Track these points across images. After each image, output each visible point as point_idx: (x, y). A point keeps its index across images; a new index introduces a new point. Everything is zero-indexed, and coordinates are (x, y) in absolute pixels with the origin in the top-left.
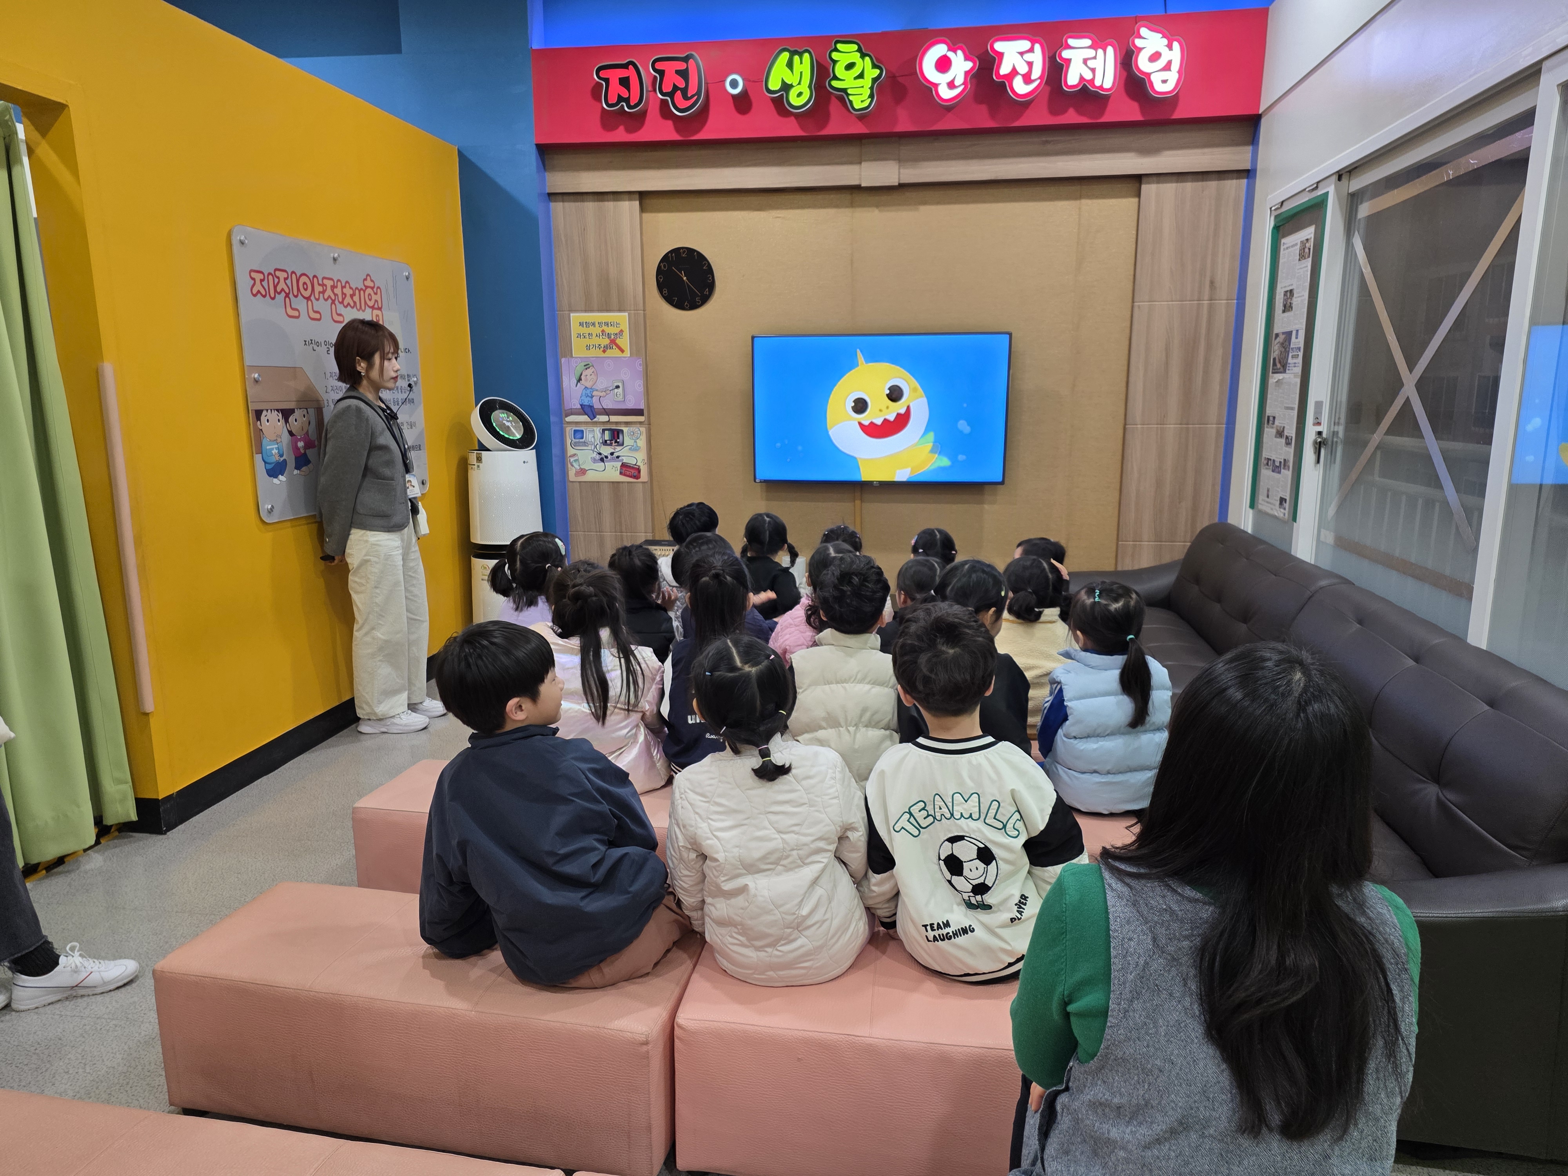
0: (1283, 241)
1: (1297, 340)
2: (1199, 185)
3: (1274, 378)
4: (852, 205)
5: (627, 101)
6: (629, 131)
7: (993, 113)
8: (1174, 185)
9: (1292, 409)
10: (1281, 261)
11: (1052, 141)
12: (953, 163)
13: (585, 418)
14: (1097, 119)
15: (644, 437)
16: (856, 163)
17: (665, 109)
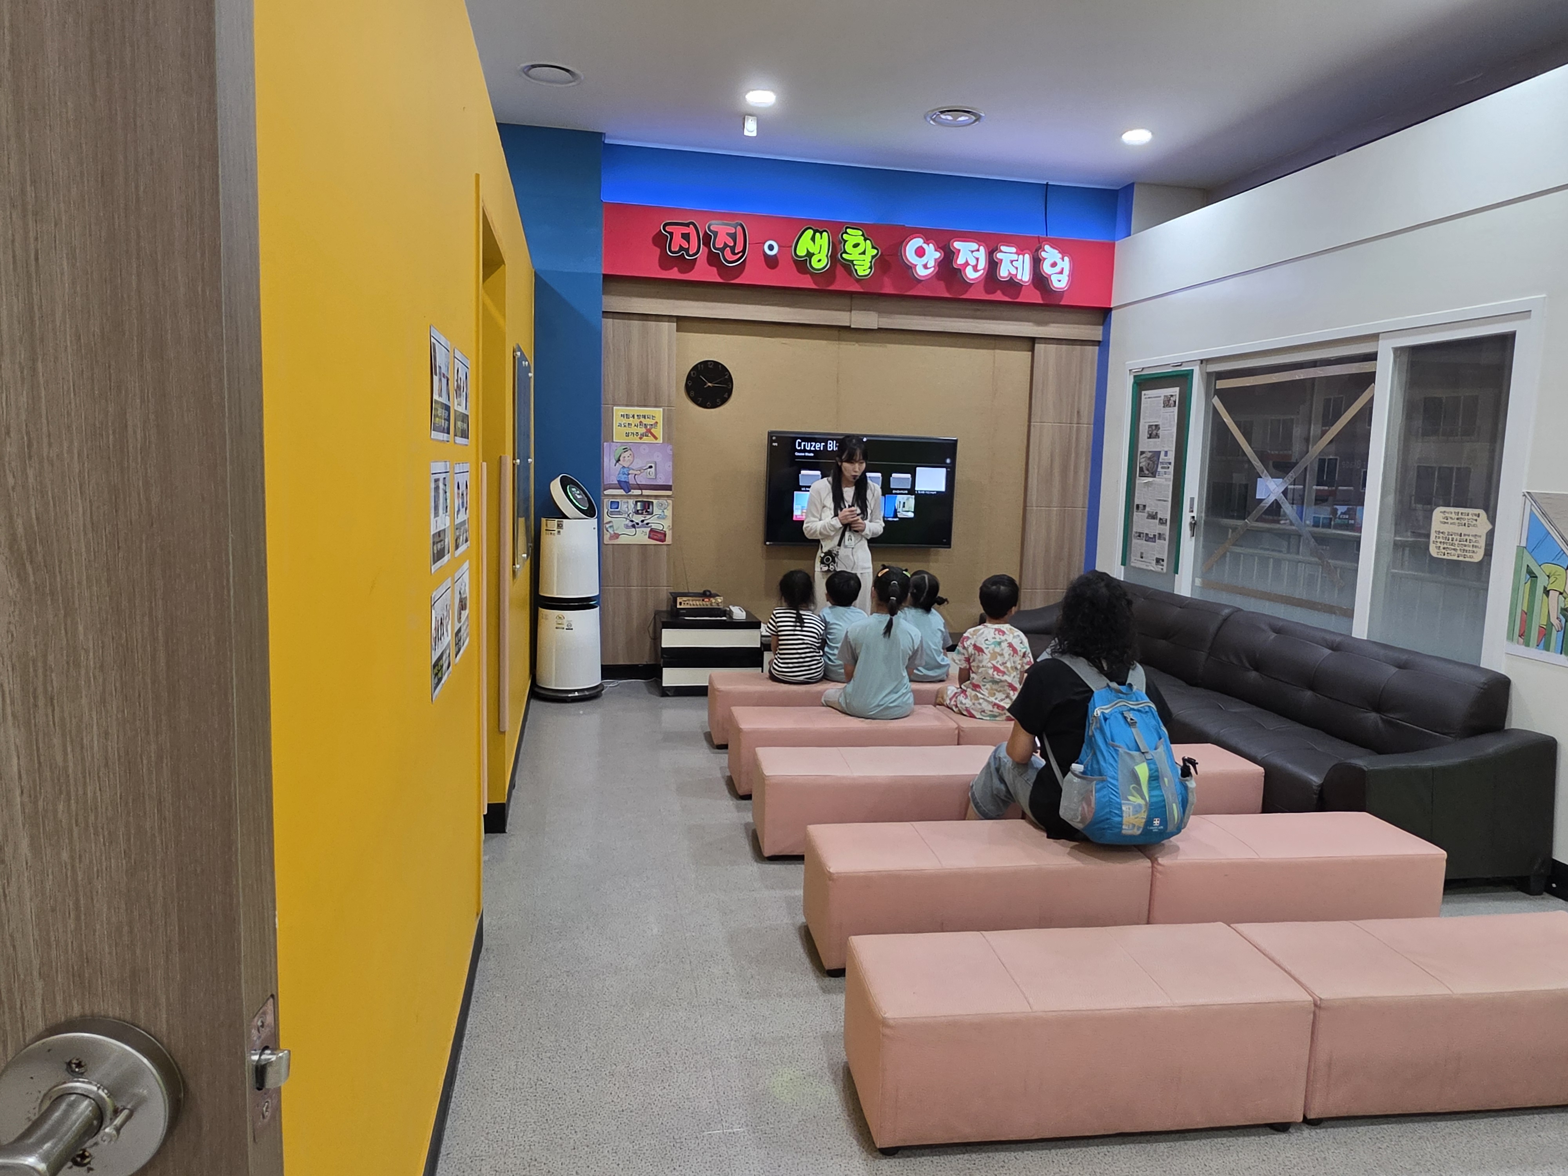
0: (1143, 392)
1: (1167, 458)
2: (1071, 348)
3: (1140, 481)
4: (840, 339)
5: (687, 250)
6: (680, 271)
7: (949, 288)
8: (1056, 346)
9: (1166, 500)
10: (1144, 406)
11: (980, 310)
12: (916, 317)
13: (621, 492)
14: (1015, 299)
15: (670, 508)
16: (847, 311)
17: (713, 259)
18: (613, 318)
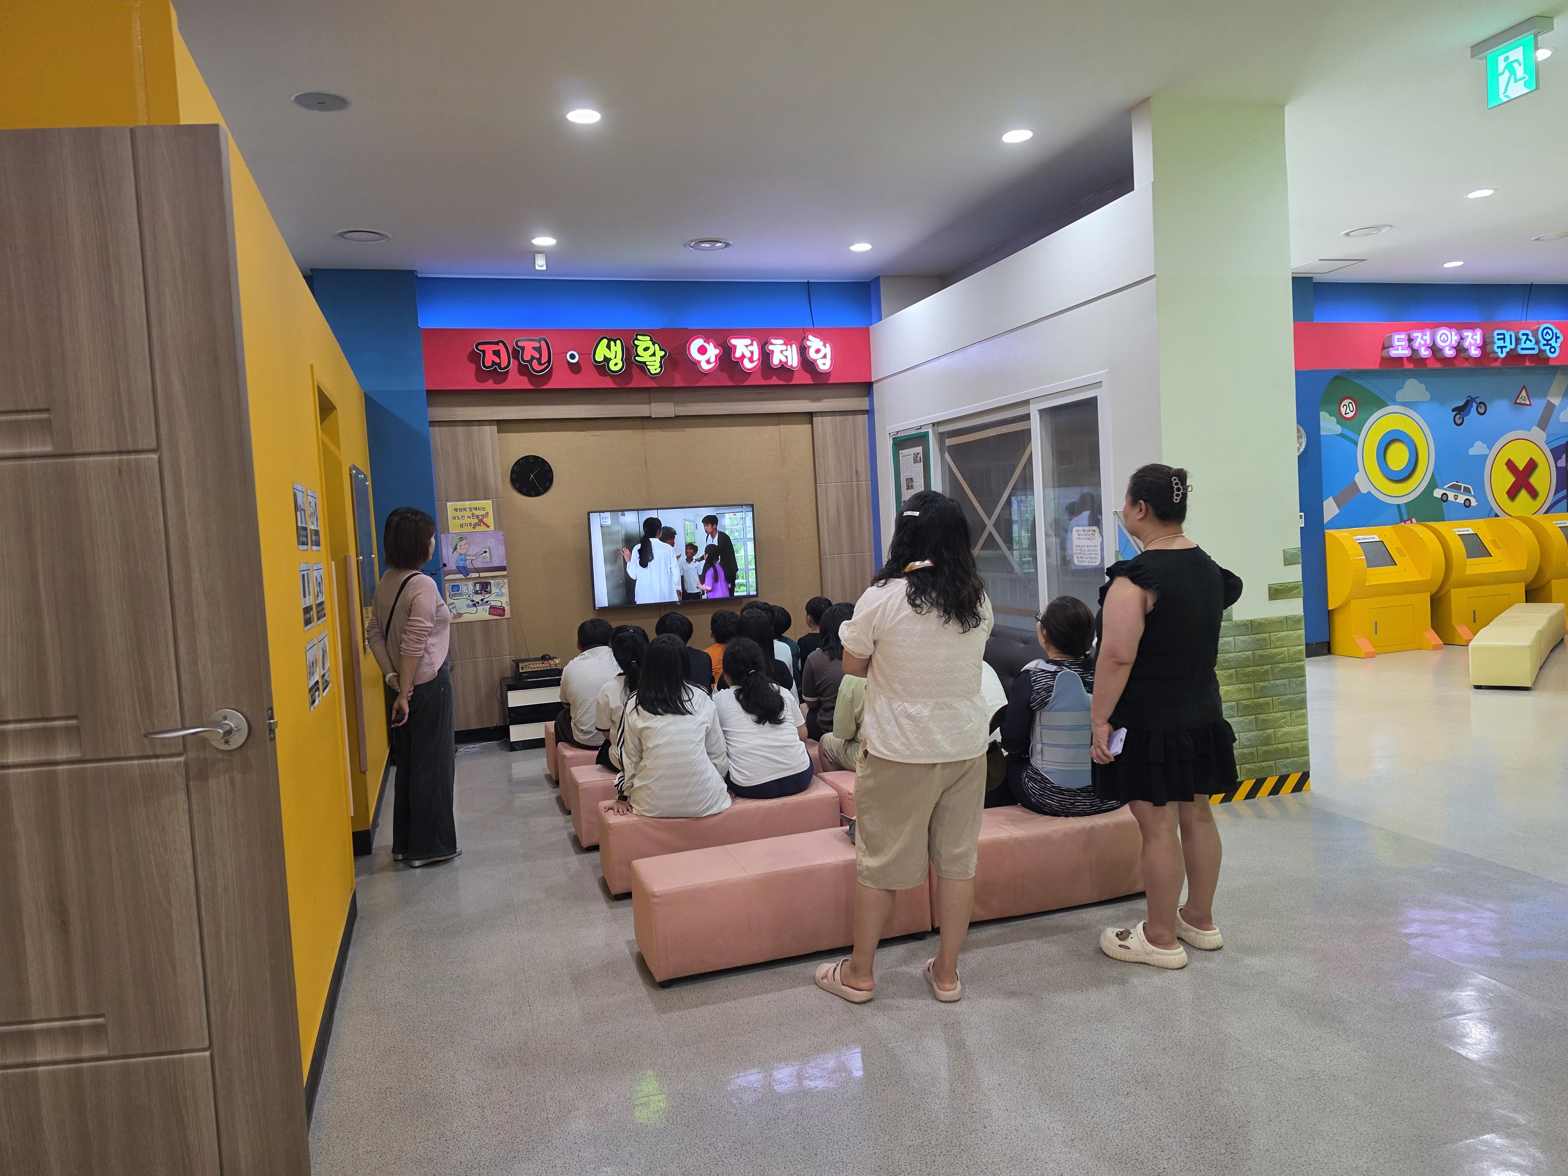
2: (843, 418)
4: (643, 428)
5: (499, 365)
7: (731, 378)
8: (830, 418)
10: (901, 462)
11: (763, 393)
13: (461, 576)
14: (788, 382)
15: (506, 586)
16: (646, 404)
17: (524, 370)
18: (439, 426)
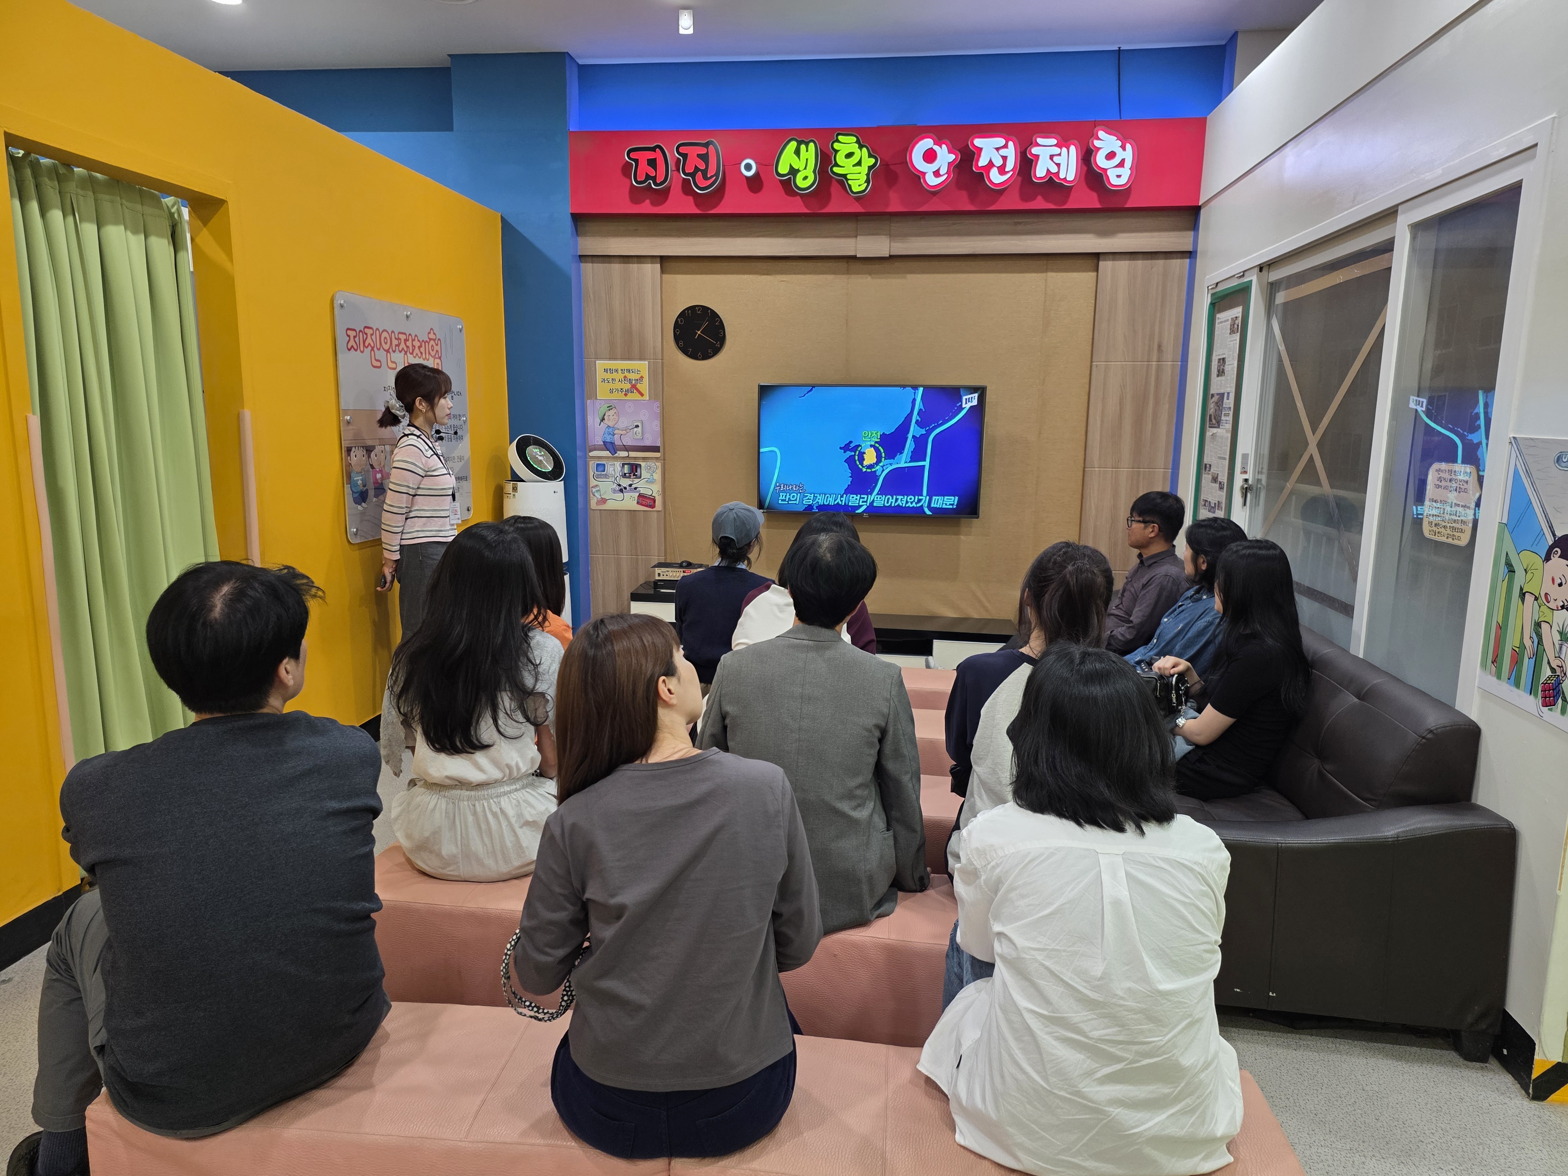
0: (1218, 316)
1: (1228, 401)
2: (1148, 262)
3: (1210, 432)
4: (848, 272)
5: (654, 179)
6: (654, 204)
7: (972, 198)
8: (1127, 262)
9: (1225, 459)
10: (1216, 333)
11: (1022, 222)
12: (937, 239)
13: (607, 453)
14: (1063, 205)
15: (659, 471)
16: (851, 237)
17: (687, 187)
18: (592, 262)
